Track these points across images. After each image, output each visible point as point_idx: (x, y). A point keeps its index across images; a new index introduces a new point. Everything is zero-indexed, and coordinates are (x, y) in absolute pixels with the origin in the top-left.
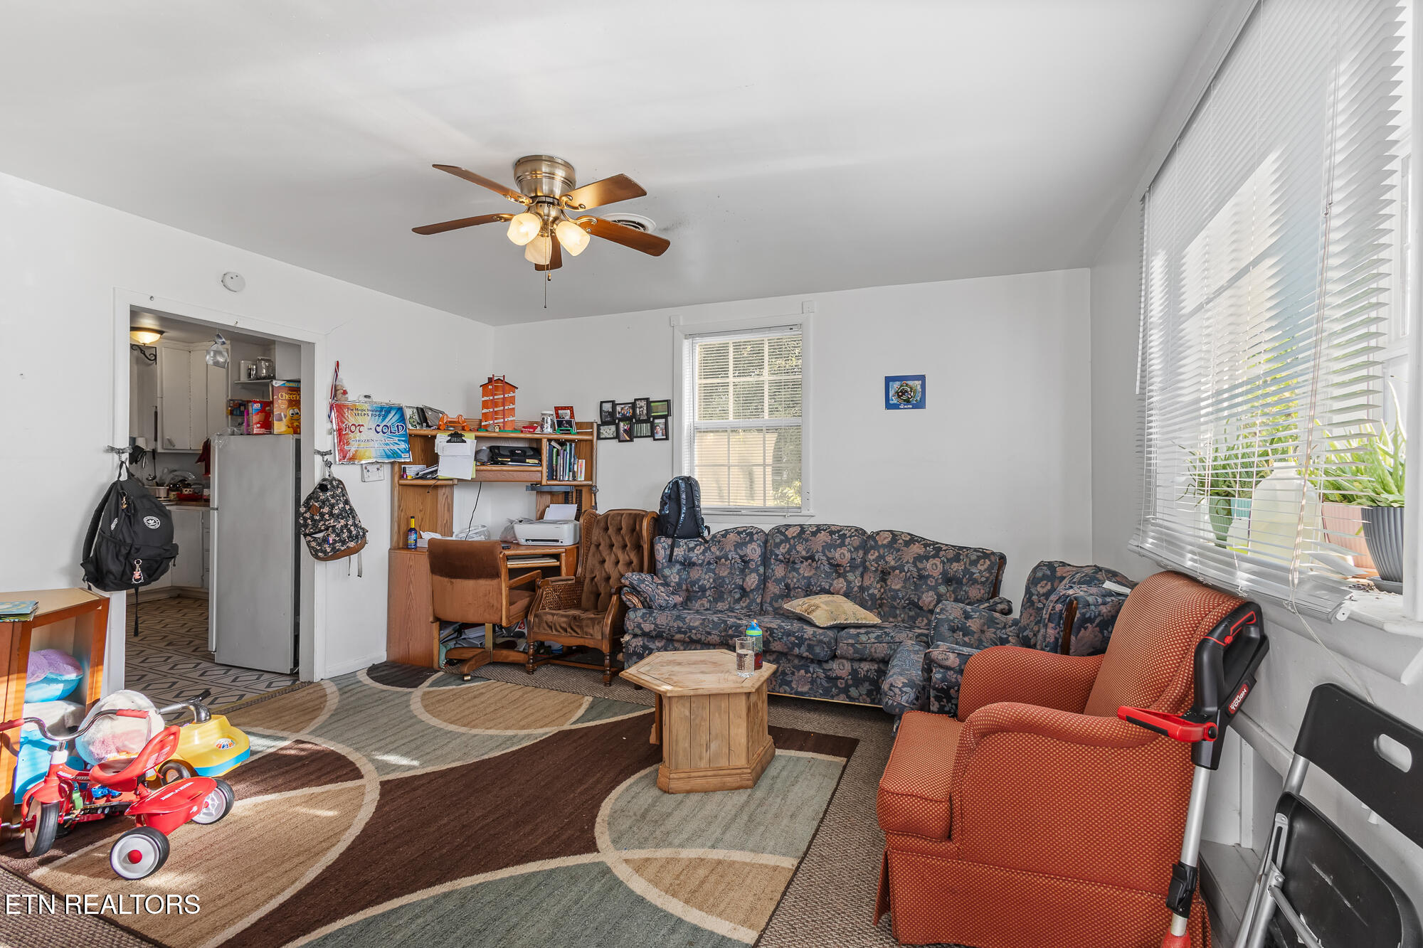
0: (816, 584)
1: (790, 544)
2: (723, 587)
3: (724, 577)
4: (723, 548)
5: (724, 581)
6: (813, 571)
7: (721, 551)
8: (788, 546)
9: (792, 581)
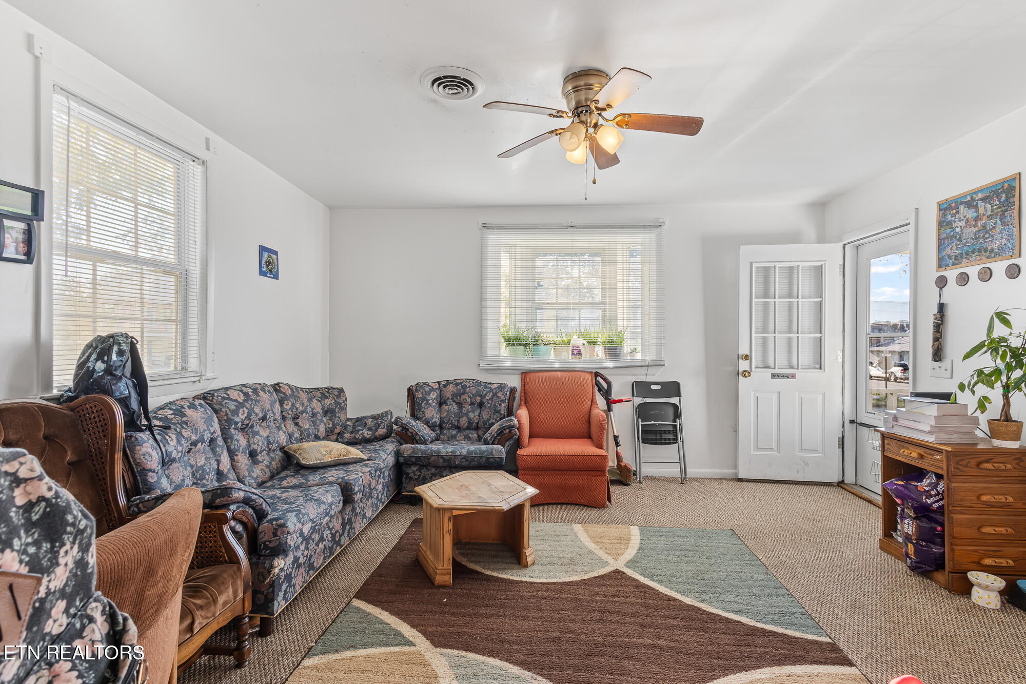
0: (274, 441)
1: (247, 408)
2: (204, 478)
3: (202, 466)
4: (196, 429)
5: (204, 471)
6: (268, 431)
7: (196, 434)
8: (246, 411)
9: (258, 445)
